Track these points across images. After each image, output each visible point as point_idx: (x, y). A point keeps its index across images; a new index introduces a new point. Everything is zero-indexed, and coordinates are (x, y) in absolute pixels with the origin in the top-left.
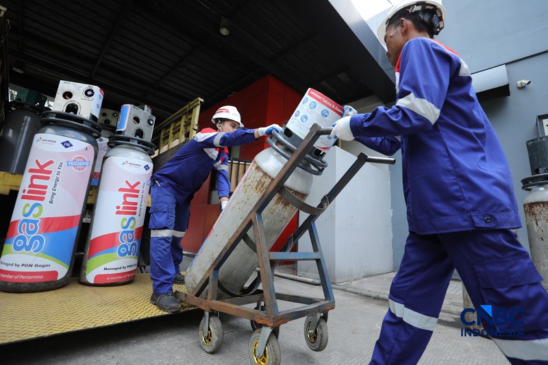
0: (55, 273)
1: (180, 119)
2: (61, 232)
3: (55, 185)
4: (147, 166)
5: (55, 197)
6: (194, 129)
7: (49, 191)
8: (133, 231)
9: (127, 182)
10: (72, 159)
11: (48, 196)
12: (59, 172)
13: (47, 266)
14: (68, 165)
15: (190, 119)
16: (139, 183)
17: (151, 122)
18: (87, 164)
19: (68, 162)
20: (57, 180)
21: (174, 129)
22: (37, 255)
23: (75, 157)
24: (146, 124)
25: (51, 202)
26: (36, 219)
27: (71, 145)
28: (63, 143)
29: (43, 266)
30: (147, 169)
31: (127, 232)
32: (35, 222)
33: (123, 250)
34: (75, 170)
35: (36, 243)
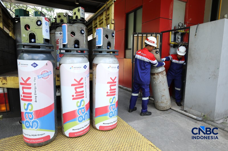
0: (49, 136)
1: (102, 14)
2: (46, 116)
3: (35, 91)
4: (85, 66)
5: (37, 98)
6: (112, 23)
7: (33, 95)
8: (84, 107)
9: (75, 80)
10: (40, 74)
11: (33, 98)
12: (35, 84)
13: (43, 134)
14: (39, 78)
15: (109, 15)
16: (82, 78)
17: (83, 32)
18: (50, 73)
19: (38, 76)
20: (35, 88)
21: (99, 21)
22: (37, 130)
23: (41, 72)
24: (80, 34)
25: (36, 101)
26: (31, 112)
27: (37, 65)
28: (32, 65)
29: (42, 135)
30: (85, 68)
31: (81, 109)
32: (31, 113)
33: (81, 119)
34: (44, 80)
35: (35, 124)
